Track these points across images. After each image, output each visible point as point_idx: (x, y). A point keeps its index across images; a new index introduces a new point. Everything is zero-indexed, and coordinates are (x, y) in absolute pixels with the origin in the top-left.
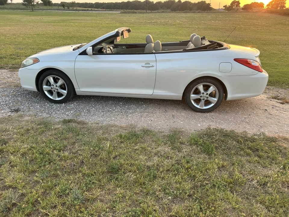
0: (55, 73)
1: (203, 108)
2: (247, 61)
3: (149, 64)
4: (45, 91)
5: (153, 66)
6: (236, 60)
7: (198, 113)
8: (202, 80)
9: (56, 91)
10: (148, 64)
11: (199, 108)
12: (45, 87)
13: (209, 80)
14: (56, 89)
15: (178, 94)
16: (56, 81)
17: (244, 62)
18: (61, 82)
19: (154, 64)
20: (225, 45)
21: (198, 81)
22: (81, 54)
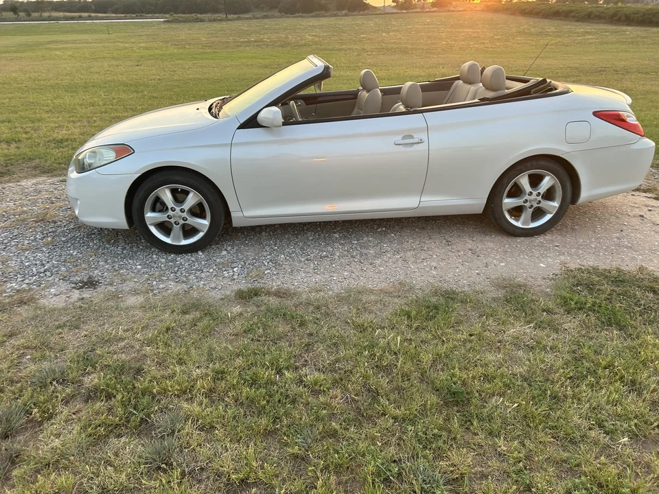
0: (178, 178)
1: (530, 227)
2: (619, 116)
3: (411, 137)
4: (151, 225)
5: (421, 142)
6: (596, 114)
7: (519, 240)
9: (181, 222)
10: (408, 139)
11: (521, 226)
12: (150, 216)
13: (542, 163)
14: (180, 217)
15: (475, 201)
16: (179, 197)
17: (614, 118)
18: (192, 199)
19: (424, 136)
20: (561, 86)
22: (243, 126)
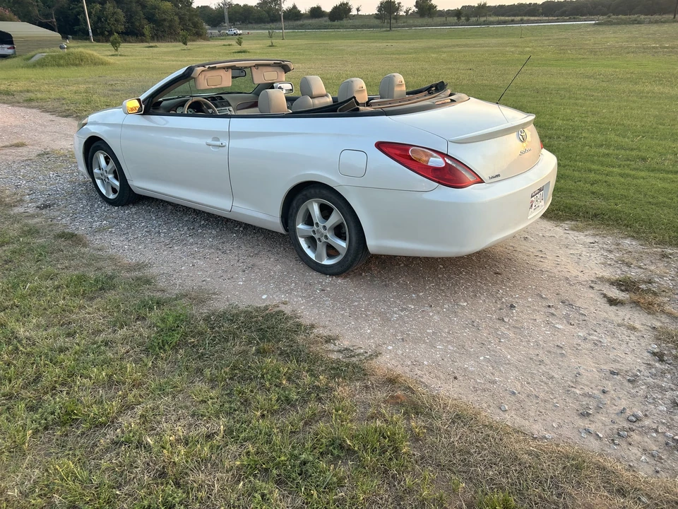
1: (323, 263)
4: (97, 178)
5: (222, 146)
6: (381, 146)
8: (312, 191)
9: (106, 180)
10: (216, 140)
11: (315, 259)
12: (96, 171)
14: (105, 177)
15: (273, 219)
18: (112, 164)
19: (226, 141)
21: (304, 193)
